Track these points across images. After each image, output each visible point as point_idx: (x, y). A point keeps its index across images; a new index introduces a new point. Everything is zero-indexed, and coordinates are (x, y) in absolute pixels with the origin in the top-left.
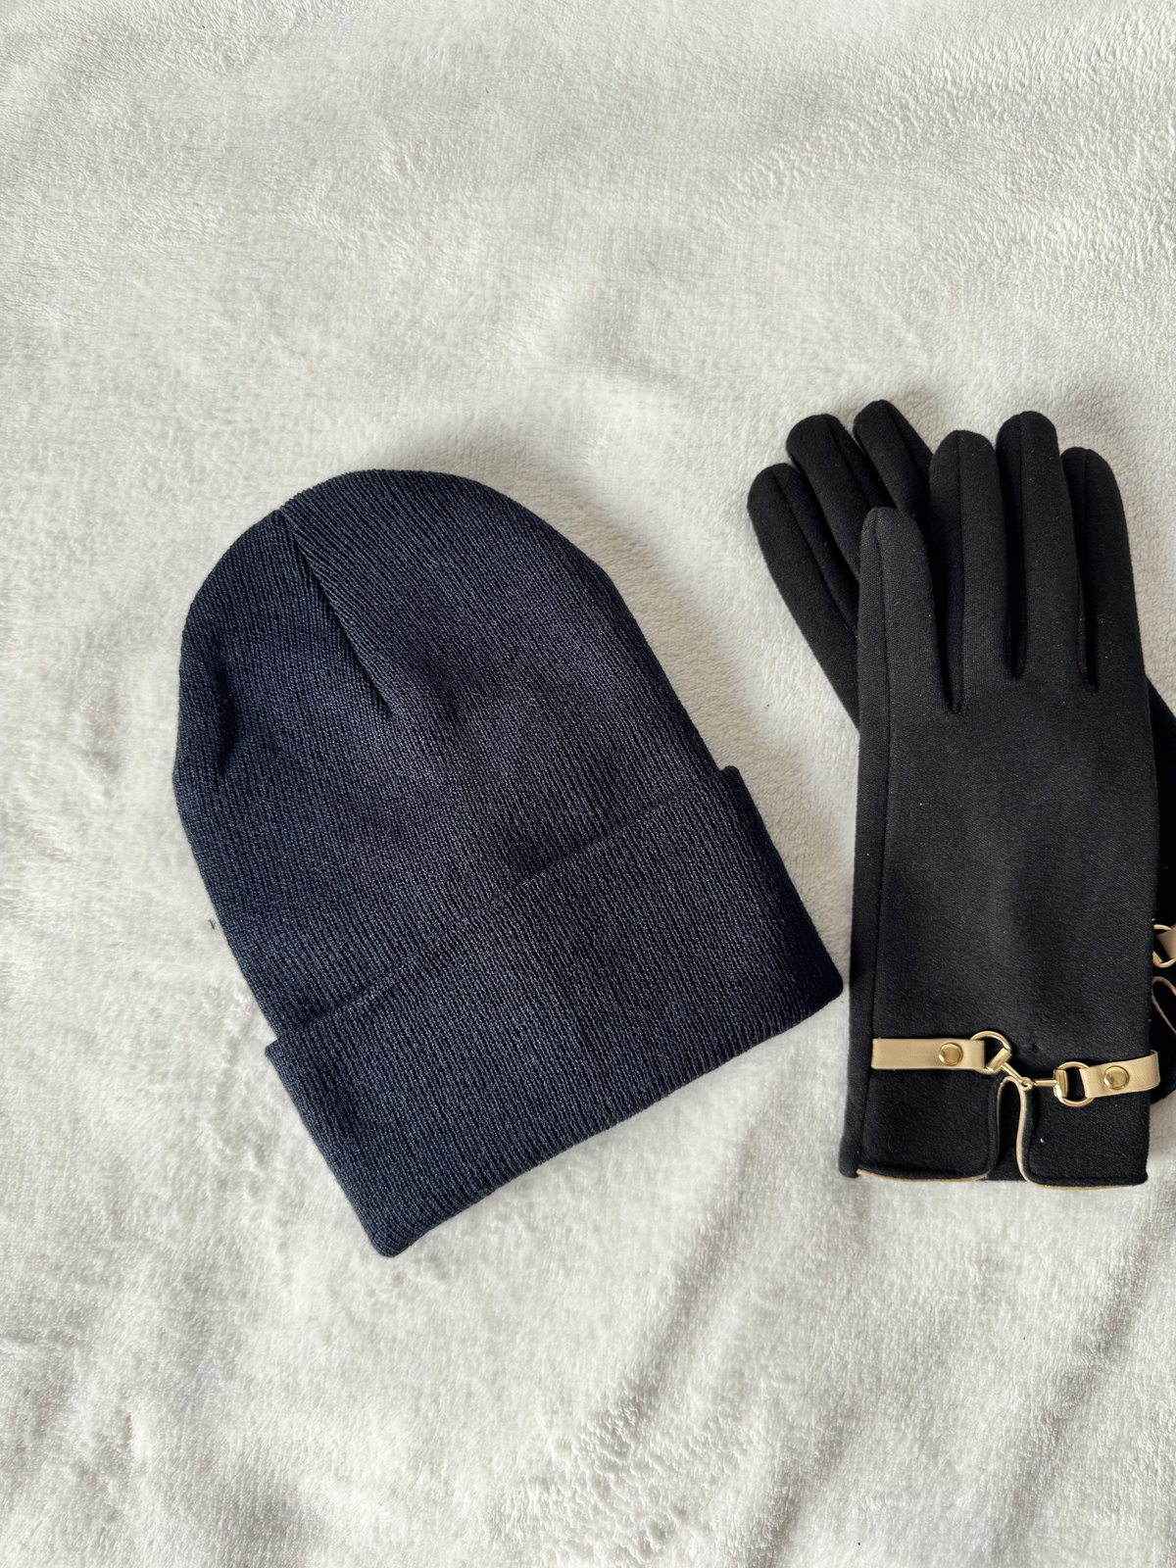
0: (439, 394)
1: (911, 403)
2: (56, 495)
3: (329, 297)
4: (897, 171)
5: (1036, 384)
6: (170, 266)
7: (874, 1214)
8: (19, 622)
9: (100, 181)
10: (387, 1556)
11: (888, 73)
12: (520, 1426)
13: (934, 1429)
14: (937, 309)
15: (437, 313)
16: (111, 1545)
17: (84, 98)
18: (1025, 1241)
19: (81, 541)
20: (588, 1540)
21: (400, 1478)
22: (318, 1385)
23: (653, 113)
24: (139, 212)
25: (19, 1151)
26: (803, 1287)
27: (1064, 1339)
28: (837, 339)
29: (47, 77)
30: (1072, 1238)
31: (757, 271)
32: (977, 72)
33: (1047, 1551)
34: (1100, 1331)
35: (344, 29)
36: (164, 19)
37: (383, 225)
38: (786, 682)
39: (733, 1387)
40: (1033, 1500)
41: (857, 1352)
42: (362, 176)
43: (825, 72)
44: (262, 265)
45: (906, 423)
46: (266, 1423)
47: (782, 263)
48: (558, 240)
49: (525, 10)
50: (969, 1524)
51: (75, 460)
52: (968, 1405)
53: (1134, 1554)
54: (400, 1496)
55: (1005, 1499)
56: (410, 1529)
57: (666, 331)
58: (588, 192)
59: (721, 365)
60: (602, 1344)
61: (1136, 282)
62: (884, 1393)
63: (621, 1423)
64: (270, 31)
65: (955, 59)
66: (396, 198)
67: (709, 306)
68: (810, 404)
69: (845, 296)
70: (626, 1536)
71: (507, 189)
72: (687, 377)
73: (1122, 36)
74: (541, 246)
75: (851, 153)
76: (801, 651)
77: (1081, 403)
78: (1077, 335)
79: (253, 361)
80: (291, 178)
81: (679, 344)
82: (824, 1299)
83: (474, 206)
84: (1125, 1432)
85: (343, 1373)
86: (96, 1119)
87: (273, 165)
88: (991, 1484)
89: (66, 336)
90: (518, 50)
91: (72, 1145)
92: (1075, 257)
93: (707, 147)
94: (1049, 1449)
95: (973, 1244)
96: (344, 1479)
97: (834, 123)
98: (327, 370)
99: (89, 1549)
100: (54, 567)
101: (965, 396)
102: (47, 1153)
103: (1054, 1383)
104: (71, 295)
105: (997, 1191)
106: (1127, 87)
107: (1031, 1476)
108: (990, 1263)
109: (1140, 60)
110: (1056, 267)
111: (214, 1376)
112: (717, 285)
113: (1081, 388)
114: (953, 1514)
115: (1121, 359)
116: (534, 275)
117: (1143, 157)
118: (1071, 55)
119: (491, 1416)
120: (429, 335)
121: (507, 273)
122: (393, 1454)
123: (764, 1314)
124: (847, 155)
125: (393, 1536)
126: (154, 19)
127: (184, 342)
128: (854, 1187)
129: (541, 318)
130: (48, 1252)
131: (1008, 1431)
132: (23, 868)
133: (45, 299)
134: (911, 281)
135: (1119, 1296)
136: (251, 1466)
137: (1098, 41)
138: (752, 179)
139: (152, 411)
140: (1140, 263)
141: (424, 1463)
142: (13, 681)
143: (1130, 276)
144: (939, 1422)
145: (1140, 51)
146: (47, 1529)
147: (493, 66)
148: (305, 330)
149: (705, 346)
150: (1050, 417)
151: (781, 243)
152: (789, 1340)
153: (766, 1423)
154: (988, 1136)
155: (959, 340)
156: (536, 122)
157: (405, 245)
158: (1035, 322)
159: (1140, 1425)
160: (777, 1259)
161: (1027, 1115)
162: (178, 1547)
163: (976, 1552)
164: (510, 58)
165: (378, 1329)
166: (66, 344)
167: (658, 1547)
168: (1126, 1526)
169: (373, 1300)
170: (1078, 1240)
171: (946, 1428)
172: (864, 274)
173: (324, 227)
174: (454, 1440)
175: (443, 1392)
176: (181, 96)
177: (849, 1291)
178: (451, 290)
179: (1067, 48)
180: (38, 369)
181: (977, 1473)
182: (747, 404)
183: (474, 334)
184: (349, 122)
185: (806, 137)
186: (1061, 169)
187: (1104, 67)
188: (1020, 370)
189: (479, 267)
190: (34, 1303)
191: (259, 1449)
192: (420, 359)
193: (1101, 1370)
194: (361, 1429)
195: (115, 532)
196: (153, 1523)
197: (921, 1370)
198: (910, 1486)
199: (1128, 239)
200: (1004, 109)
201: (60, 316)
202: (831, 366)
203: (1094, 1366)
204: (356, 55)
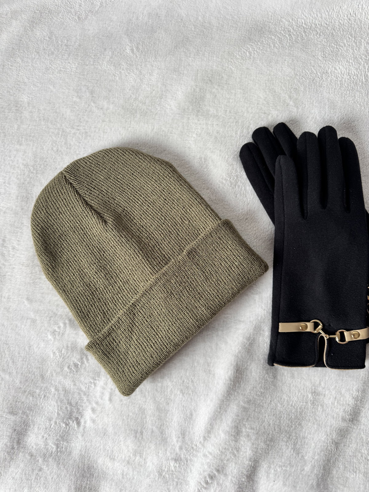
0: (144, 121)
1: (291, 123)
2: (25, 152)
3: (110, 91)
4: (287, 51)
5: (331, 117)
6: (61, 82)
7: (279, 377)
9: (39, 56)
10: (126, 482)
11: (284, 21)
12: (168, 442)
13: (298, 445)
14: (300, 94)
15: (143, 96)
16: (40, 479)
17: (35, 30)
18: (326, 386)
19: (33, 166)
21: (130, 458)
22: (105, 429)
23: (211, 34)
24: (51, 65)
25: (12, 356)
26: (257, 400)
27: (339, 417)
28: (268, 103)
29: (23, 23)
30: (341, 386)
31: (243, 83)
32: (312, 20)
33: (333, 485)
34: (350, 415)
35: (115, 8)
36: (59, 6)
37: (127, 69)
38: (252, 211)
39: (235, 431)
40: (329, 469)
41: (273, 421)
42: (120, 54)
43: (265, 21)
44: (89, 81)
45: (289, 130)
46: (88, 441)
47: (251, 80)
48: (181, 73)
49: (171, 2)
50: (309, 476)
51: (31, 141)
52: (308, 438)
53: (361, 486)
54: (130, 464)
55: (321, 468)
56: (133, 474)
57: (215, 101)
58: (190, 59)
59: (232, 112)
61: (362, 85)
62: (282, 434)
64: (92, 9)
65: (305, 16)
66: (131, 60)
67: (228, 93)
68: (259, 124)
69: (271, 90)
70: (200, 478)
71: (165, 58)
72: (221, 116)
73: (358, 9)
74: (176, 75)
75: (272, 46)
76: (257, 201)
77: (345, 123)
78: (343, 102)
79: (86, 111)
80: (98, 54)
81: (219, 105)
82: (263, 404)
83: (155, 63)
84: (358, 447)
85: (113, 426)
86: (36, 346)
87: (93, 50)
88: (316, 463)
89: (29, 103)
90: (169, 14)
91: (29, 354)
92: (343, 78)
93: (228, 44)
94: (334, 452)
95: (310, 387)
96: (112, 459)
97: (267, 37)
98: (109, 113)
99: (33, 480)
100: (24, 174)
101: (308, 121)
102: (21, 356)
103: (336, 431)
104: (30, 91)
105: (318, 371)
106: (360, 25)
107: (329, 461)
108: (315, 393)
109: (364, 16)
110: (337, 81)
112: (230, 87)
113: (345, 119)
114: (304, 472)
115: (357, 110)
116: (173, 84)
117: (365, 46)
118: (342, 15)
119: (159, 439)
120: (141, 103)
121: (165, 84)
122: (128, 451)
123: (244, 408)
124: (271, 46)
125: (128, 476)
126: (56, 6)
127: (65, 105)
128: (272, 369)
129: (176, 97)
130: (22, 387)
131: (321, 446)
132: (14, 268)
134: (291, 85)
135: (356, 404)
136: (83, 454)
137: (350, 10)
138: (242, 54)
139: (55, 126)
140: (364, 79)
141: (138, 453)
143: (360, 84)
144: (299, 443)
145: (364, 13)
146: (20, 473)
147: (161, 19)
148: (102, 101)
149: (227, 106)
150: (335, 127)
151: (250, 74)
152: (252, 416)
154: (315, 353)
155: (306, 104)
156: (174, 36)
157: (133, 75)
158: (330, 98)
159: (363, 445)
160: (248, 391)
161: (327, 346)
162: (61, 479)
163: (311, 485)
164: (166, 17)
165: (123, 412)
166: (29, 106)
167: (211, 481)
168: (359, 477)
169: (122, 403)
170: (343, 386)
171: (301, 445)
172: (277, 83)
173: (108, 70)
174: (147, 446)
175: (144, 432)
176: (64, 29)
177: (271, 401)
178: (148, 89)
179: (341, 13)
180: (20, 114)
181: (311, 459)
182: (240, 124)
183: (155, 102)
184: (116, 37)
185: (258, 41)
186: (339, 50)
187: (352, 18)
188: (326, 113)
189: (156, 82)
190: (17, 403)
191: (86, 449)
192: (138, 110)
193: (351, 428)
194: (118, 443)
195: (44, 164)
196: (53, 472)
197: (294, 426)
198: (290, 463)
199: (360, 72)
200: (321, 32)
201: (27, 97)
202: (266, 112)
203: (348, 426)
204: (119, 16)
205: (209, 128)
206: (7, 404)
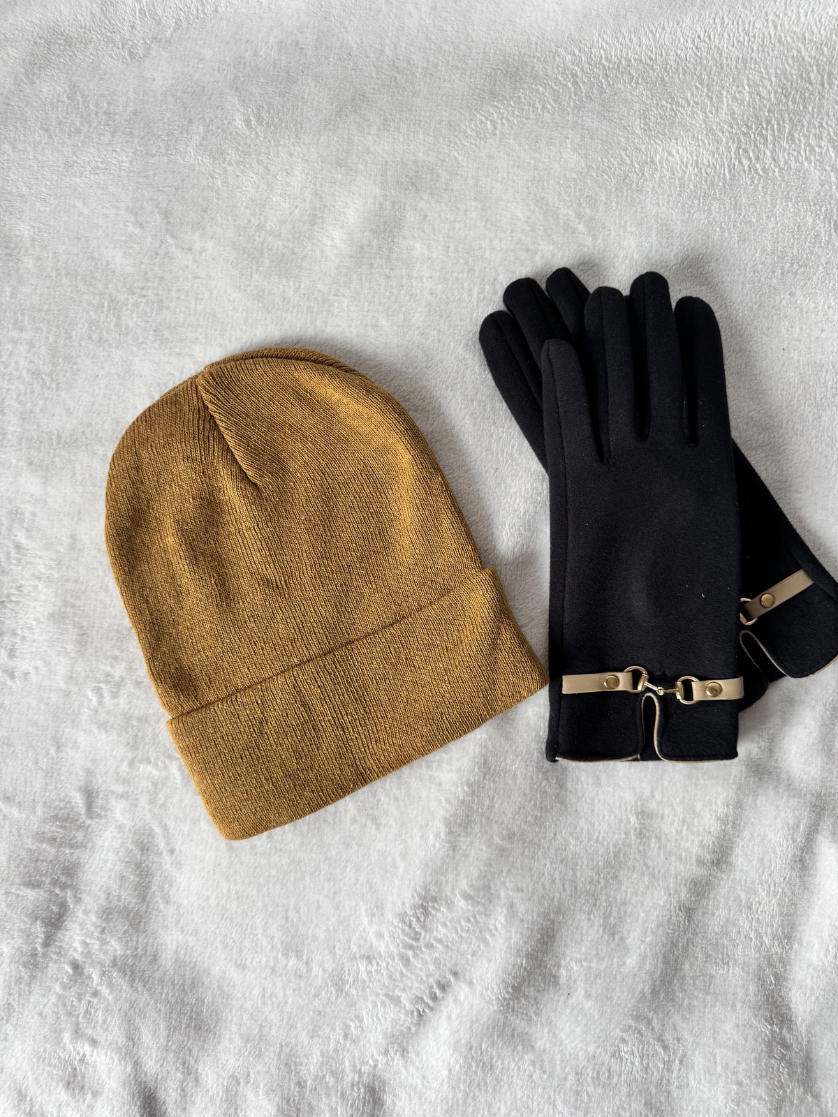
0: (278, 272)
1: (582, 270)
2: (32, 345)
3: (205, 211)
4: (570, 118)
5: (662, 255)
6: (99, 192)
7: (569, 785)
8: (11, 428)
9: (50, 137)
10: (270, 1012)
11: (564, 53)
12: (352, 924)
13: (612, 918)
14: (598, 208)
15: (275, 220)
16: (95, 1012)
17: (37, 81)
18: (665, 799)
19: (50, 375)
20: (397, 993)
21: (278, 962)
22: (223, 906)
23: (412, 84)
24: (77, 157)
25: (23, 769)
26: (526, 832)
27: (691, 858)
28: (533, 230)
29: (12, 67)
30: (694, 796)
31: (481, 187)
32: (621, 51)
33: (685, 991)
34: (713, 853)
35: (207, 32)
36: (88, 27)
37: (238, 163)
38: (507, 453)
39: (484, 896)
40: (676, 960)
41: (561, 872)
42: (223, 129)
43: (522, 54)
44: (159, 191)
45: (579, 282)
47: (497, 181)
48: (352, 170)
50: (635, 975)
51: (43, 322)
52: (633, 902)
54: (278, 973)
55: (658, 959)
56: (285, 995)
57: (424, 228)
58: (370, 137)
59: (460, 249)
60: (401, 871)
61: (724, 187)
62: (580, 897)
63: (414, 920)
64: (158, 35)
65: (607, 43)
66: (246, 144)
67: (451, 210)
68: (517, 272)
69: (538, 201)
70: (421, 989)
71: (318, 137)
72: (437, 258)
73: (714, 26)
74: (341, 174)
75: (540, 107)
76: (516, 434)
77: (690, 267)
78: (687, 223)
79: (157, 254)
80: (176, 132)
81: (432, 236)
82: (539, 840)
83: (297, 148)
84: (731, 915)
85: (238, 898)
87: (164, 123)
88: (648, 950)
89: (33, 240)
90: (322, 44)
92: (685, 172)
93: (447, 106)
94: (684, 928)
95: (633, 802)
96: (241, 966)
97: (529, 88)
98: (206, 260)
100: (32, 392)
103: (685, 886)
104: (35, 213)
106: (718, 59)
107: (674, 944)
108: (644, 814)
109: (726, 41)
110: (674, 179)
111: (157, 902)
112: (456, 196)
113: (691, 257)
114: (625, 969)
115: (716, 238)
116: (337, 193)
117: (728, 105)
118: (682, 39)
119: (333, 919)
120: (270, 234)
121: (320, 193)
122: (273, 947)
123: (502, 849)
124: (537, 108)
125: (274, 999)
126: (81, 28)
127: (110, 243)
128: (555, 769)
129: (343, 222)
130: (46, 830)
131: (658, 916)
133: (18, 216)
134: (581, 190)
135: (724, 831)
136: (182, 958)
137: (699, 29)
138: (476, 126)
139: (92, 289)
140: (727, 175)
141: (293, 951)
142: (10, 467)
143: (721, 184)
144: (615, 914)
145: (726, 35)
146: (54, 1004)
147: (306, 55)
148: (190, 233)
149: (449, 237)
150: (664, 275)
151: (496, 168)
152: (519, 866)
153: (506, 918)
154: (638, 732)
155: (612, 228)
156: (335, 91)
157: (252, 175)
158: (660, 215)
159: (741, 911)
160: (509, 815)
162: (138, 1011)
163: (641, 993)
164: (317, 49)
165: (258, 870)
166: (33, 246)
167: (441, 995)
168: (733, 973)
170: (698, 797)
172: (550, 187)
173: (199, 164)
174: (310, 936)
175: (302, 906)
176: (101, 79)
177: (555, 834)
178: (283, 205)
179: (679, 34)
180: (15, 263)
181: (639, 943)
182: (477, 274)
183: (300, 233)
184: (212, 94)
185: (511, 97)
186: (676, 114)
187: (703, 46)
188: (651, 247)
189: (301, 189)
190: (39, 863)
191: (186, 949)
192: (265, 250)
193: (715, 877)
194: (251, 933)
195: (71, 368)
196: (121, 997)
197: (603, 882)
198: (598, 954)
199: (719, 160)
200: (639, 76)
201: (28, 227)
202: (530, 247)
203: (710, 874)
204: (216, 49)
205: (415, 283)
206: (18, 866)
